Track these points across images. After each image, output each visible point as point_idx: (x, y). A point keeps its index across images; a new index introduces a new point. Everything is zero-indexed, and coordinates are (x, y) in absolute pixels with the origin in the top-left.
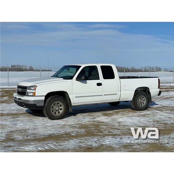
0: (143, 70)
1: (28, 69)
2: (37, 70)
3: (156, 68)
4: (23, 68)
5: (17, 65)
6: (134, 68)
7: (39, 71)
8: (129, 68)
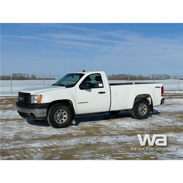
0: (151, 78)
1: (30, 77)
2: (39, 78)
3: (164, 76)
4: (26, 76)
5: (19, 74)
6: (142, 76)
7: (42, 79)
8: (137, 76)
